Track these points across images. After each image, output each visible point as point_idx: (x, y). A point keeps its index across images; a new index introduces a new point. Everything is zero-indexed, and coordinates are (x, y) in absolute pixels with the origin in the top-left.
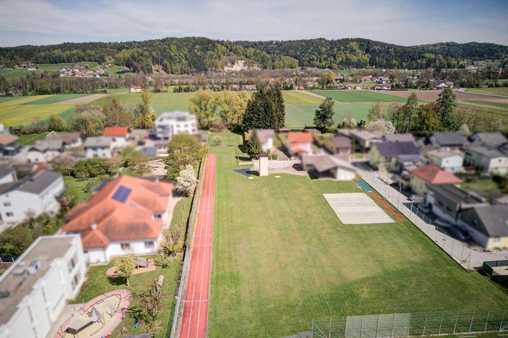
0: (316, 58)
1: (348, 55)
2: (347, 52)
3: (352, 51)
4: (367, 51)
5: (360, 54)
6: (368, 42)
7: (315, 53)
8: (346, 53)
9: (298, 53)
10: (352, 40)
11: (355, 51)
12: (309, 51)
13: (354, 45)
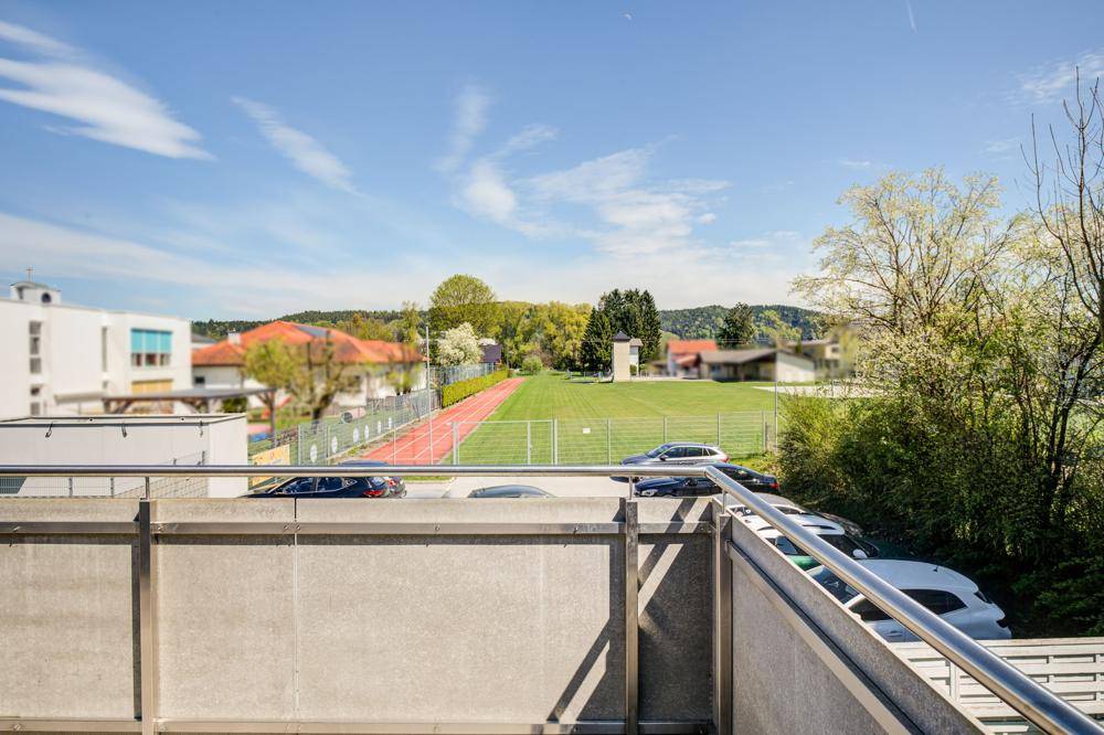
0: (708, 334)
1: (763, 328)
2: (762, 324)
3: (770, 323)
4: (795, 323)
5: (784, 328)
6: (795, 311)
7: (707, 326)
8: (759, 326)
9: (678, 326)
10: (767, 308)
11: (774, 322)
12: (697, 323)
13: (772, 315)
